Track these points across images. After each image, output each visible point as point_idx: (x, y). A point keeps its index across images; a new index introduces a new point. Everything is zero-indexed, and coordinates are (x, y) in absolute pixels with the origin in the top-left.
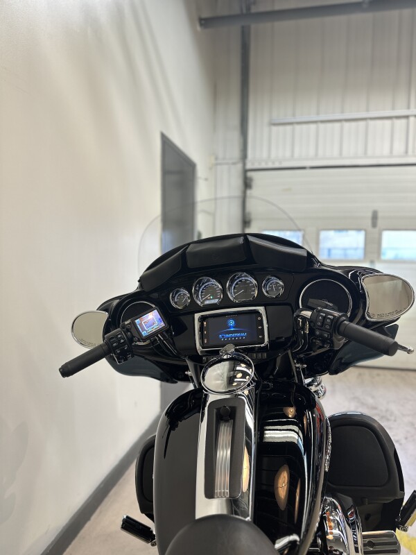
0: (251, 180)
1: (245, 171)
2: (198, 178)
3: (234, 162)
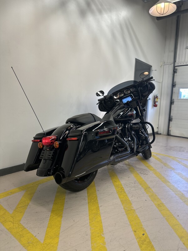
0: (177, 70)
1: (174, 67)
2: (152, 70)
3: (171, 63)
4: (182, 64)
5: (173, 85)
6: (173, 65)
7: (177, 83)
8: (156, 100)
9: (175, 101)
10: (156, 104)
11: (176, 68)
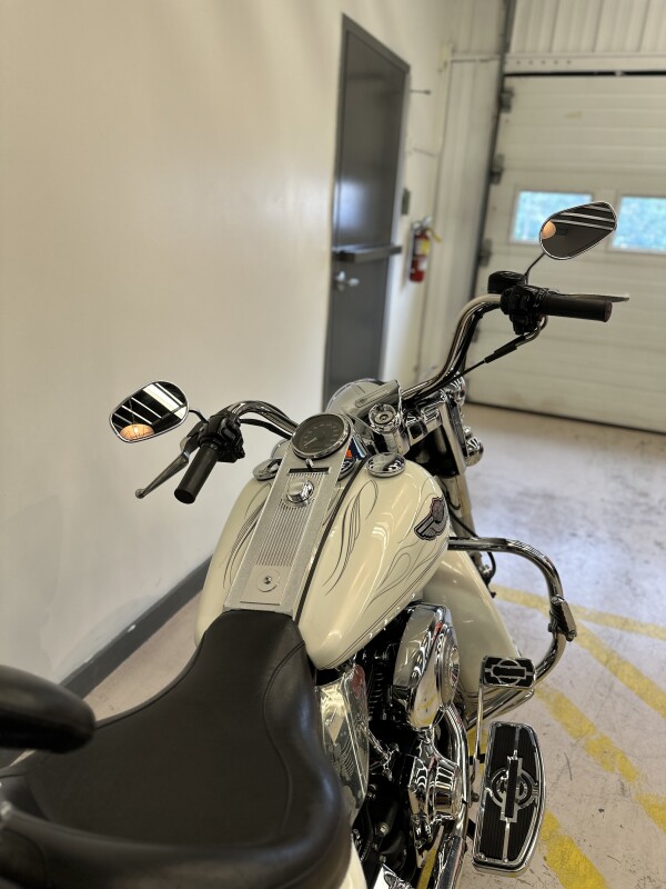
0: (511, 93)
1: (503, 76)
2: (412, 91)
3: (484, 57)
4: (537, 67)
5: (493, 173)
6: (494, 65)
7: (507, 163)
8: (423, 248)
9: (496, 248)
10: (423, 266)
11: (510, 82)
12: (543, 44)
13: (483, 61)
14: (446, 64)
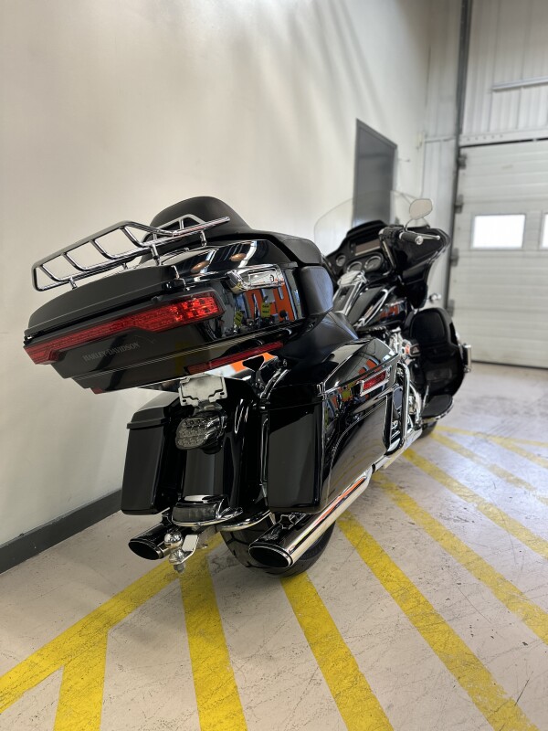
0: (465, 157)
1: (458, 148)
2: (399, 160)
3: (446, 138)
4: (481, 141)
5: (456, 207)
9: (461, 254)
12: (483, 128)
13: (445, 140)
14: (421, 144)
